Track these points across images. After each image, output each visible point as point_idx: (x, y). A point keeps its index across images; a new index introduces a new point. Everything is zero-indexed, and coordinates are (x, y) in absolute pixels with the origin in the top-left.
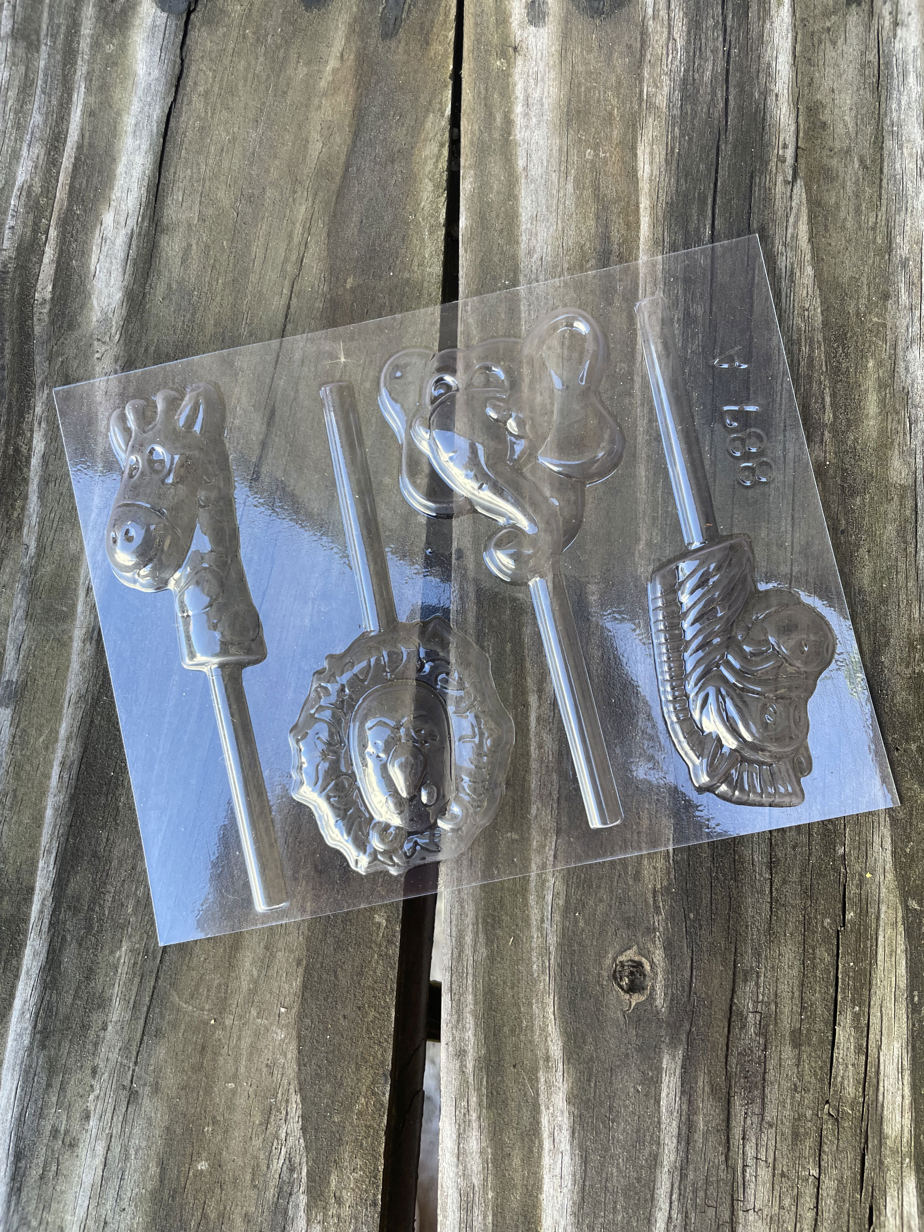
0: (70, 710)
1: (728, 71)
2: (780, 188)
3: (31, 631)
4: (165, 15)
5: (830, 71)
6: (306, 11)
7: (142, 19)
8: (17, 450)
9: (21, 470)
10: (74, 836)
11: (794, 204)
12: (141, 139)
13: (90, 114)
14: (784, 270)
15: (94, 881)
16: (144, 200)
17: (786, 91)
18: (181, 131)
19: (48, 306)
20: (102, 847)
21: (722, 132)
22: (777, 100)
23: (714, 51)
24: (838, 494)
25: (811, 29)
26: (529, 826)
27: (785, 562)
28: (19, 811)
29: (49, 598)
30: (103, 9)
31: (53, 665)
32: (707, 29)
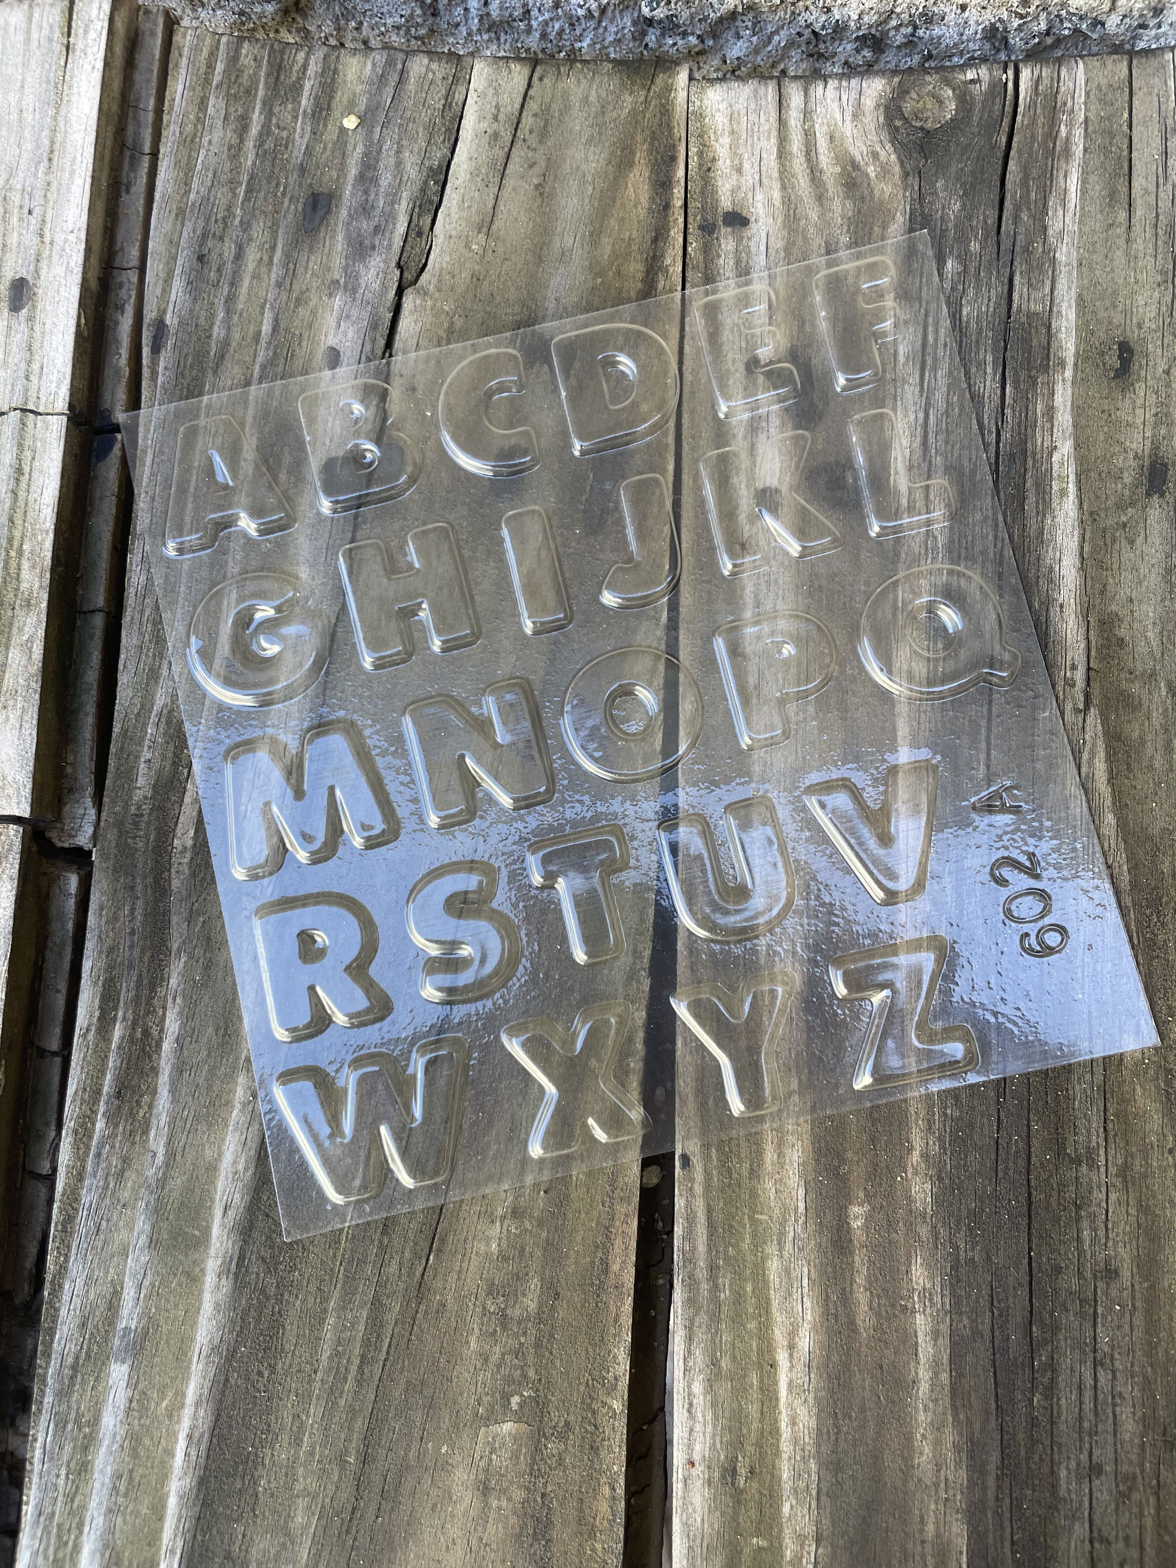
0: (200, 1366)
2: (1069, 716)
3: (156, 1261)
5: (1127, 576)
6: (497, 499)
8: (146, 1033)
9: (150, 1057)
10: (204, 1531)
11: (1087, 737)
12: (304, 654)
17: (1072, 600)
19: (188, 855)
20: (237, 1545)
22: (1062, 611)
23: (983, 551)
24: (1161, 1102)
25: (1102, 525)
26: (781, 1530)
27: (1099, 1187)
28: (136, 1499)
29: (178, 1219)
30: (257, 500)
31: (181, 1307)
32: (974, 524)
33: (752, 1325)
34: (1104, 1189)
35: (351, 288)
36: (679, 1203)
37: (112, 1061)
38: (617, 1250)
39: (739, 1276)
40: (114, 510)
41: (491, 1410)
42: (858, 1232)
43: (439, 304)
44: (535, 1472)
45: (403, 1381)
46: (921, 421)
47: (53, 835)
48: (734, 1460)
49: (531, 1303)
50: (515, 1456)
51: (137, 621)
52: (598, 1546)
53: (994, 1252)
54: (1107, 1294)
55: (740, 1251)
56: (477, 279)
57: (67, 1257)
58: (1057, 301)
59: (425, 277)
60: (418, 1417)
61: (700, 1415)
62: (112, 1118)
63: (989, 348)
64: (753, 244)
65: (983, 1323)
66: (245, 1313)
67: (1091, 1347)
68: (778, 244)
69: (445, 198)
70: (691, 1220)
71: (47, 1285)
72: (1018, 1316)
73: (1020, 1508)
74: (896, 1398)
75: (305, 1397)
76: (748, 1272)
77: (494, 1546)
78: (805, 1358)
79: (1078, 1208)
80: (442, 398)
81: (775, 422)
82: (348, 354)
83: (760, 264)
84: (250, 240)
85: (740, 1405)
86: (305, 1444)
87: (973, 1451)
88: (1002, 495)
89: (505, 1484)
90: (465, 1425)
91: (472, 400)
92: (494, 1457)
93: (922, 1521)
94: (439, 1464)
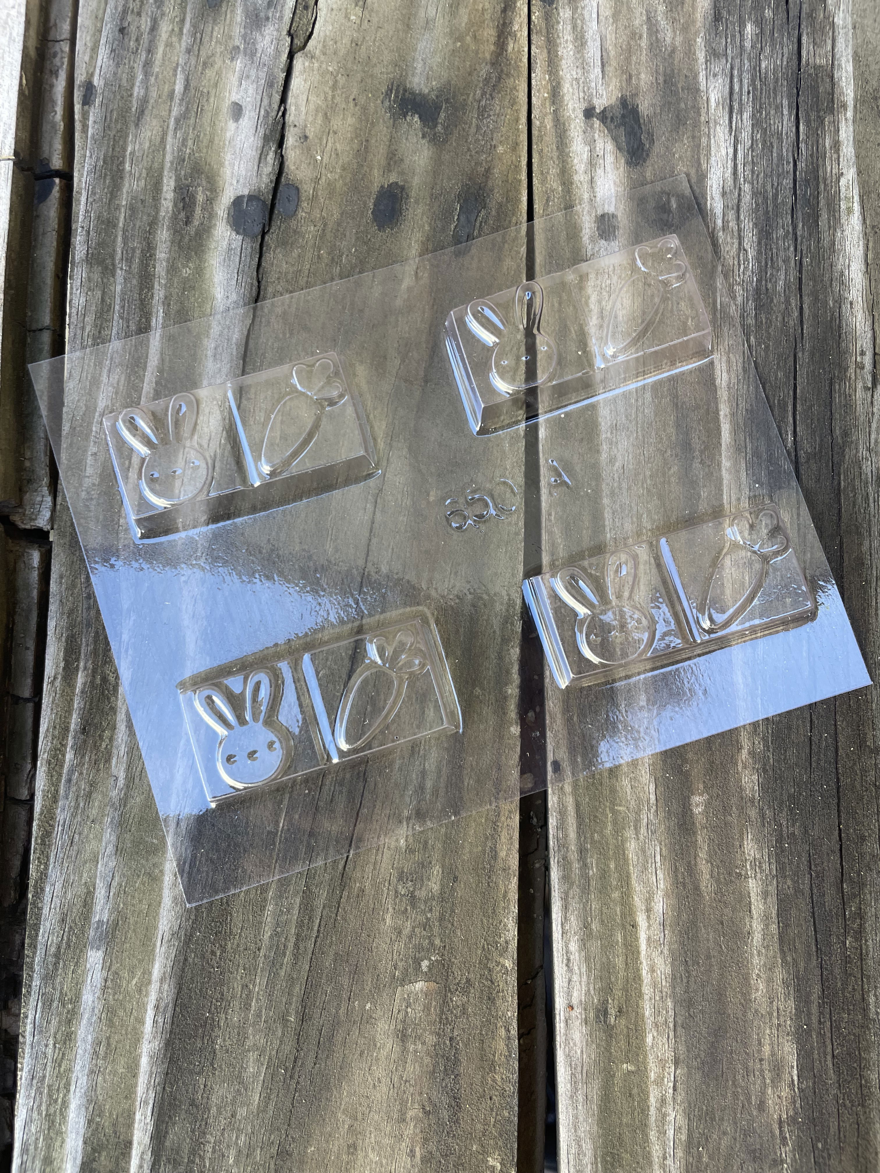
0: (163, 948)
1: (800, 279)
2: (860, 394)
3: (122, 866)
4: (240, 238)
6: (379, 230)
7: (218, 242)
8: (104, 679)
9: (109, 699)
10: (171, 1084)
11: (875, 410)
12: (221, 361)
13: (169, 339)
14: (870, 476)
15: (193, 1131)
17: (860, 299)
20: (200, 1094)
21: (798, 340)
22: (851, 308)
23: (786, 261)
26: (645, 1057)
28: (114, 1060)
29: (139, 830)
30: (177, 233)
31: (144, 902)
32: (777, 239)
33: (616, 895)
35: (251, 53)
36: (552, 801)
37: (77, 703)
38: (503, 840)
39: (603, 856)
40: (55, 244)
41: (405, 973)
42: (700, 817)
43: (324, 66)
44: (443, 1020)
45: (332, 953)
46: (731, 155)
47: (16, 519)
48: (605, 1003)
49: (435, 886)
50: (427, 1008)
51: (79, 336)
52: (498, 1077)
53: (810, 826)
55: (603, 836)
56: (356, 44)
57: (47, 865)
58: (837, 56)
59: (311, 43)
60: (345, 981)
61: (576, 968)
62: (80, 750)
63: (785, 94)
64: (586, 13)
65: (804, 884)
68: (606, 12)
70: (562, 813)
71: (31, 889)
72: (832, 876)
73: (838, 1028)
74: (735, 947)
75: (251, 971)
76: (611, 853)
77: (412, 1082)
78: (660, 918)
79: (877, 788)
80: (330, 144)
81: (610, 159)
82: (249, 107)
83: (592, 29)
84: (163, 14)
85: (608, 958)
86: (253, 1008)
87: (799, 985)
88: (800, 214)
89: (419, 1032)
90: (385, 986)
91: (356, 146)
92: (409, 1010)
93: (760, 1043)
94: (364, 1018)
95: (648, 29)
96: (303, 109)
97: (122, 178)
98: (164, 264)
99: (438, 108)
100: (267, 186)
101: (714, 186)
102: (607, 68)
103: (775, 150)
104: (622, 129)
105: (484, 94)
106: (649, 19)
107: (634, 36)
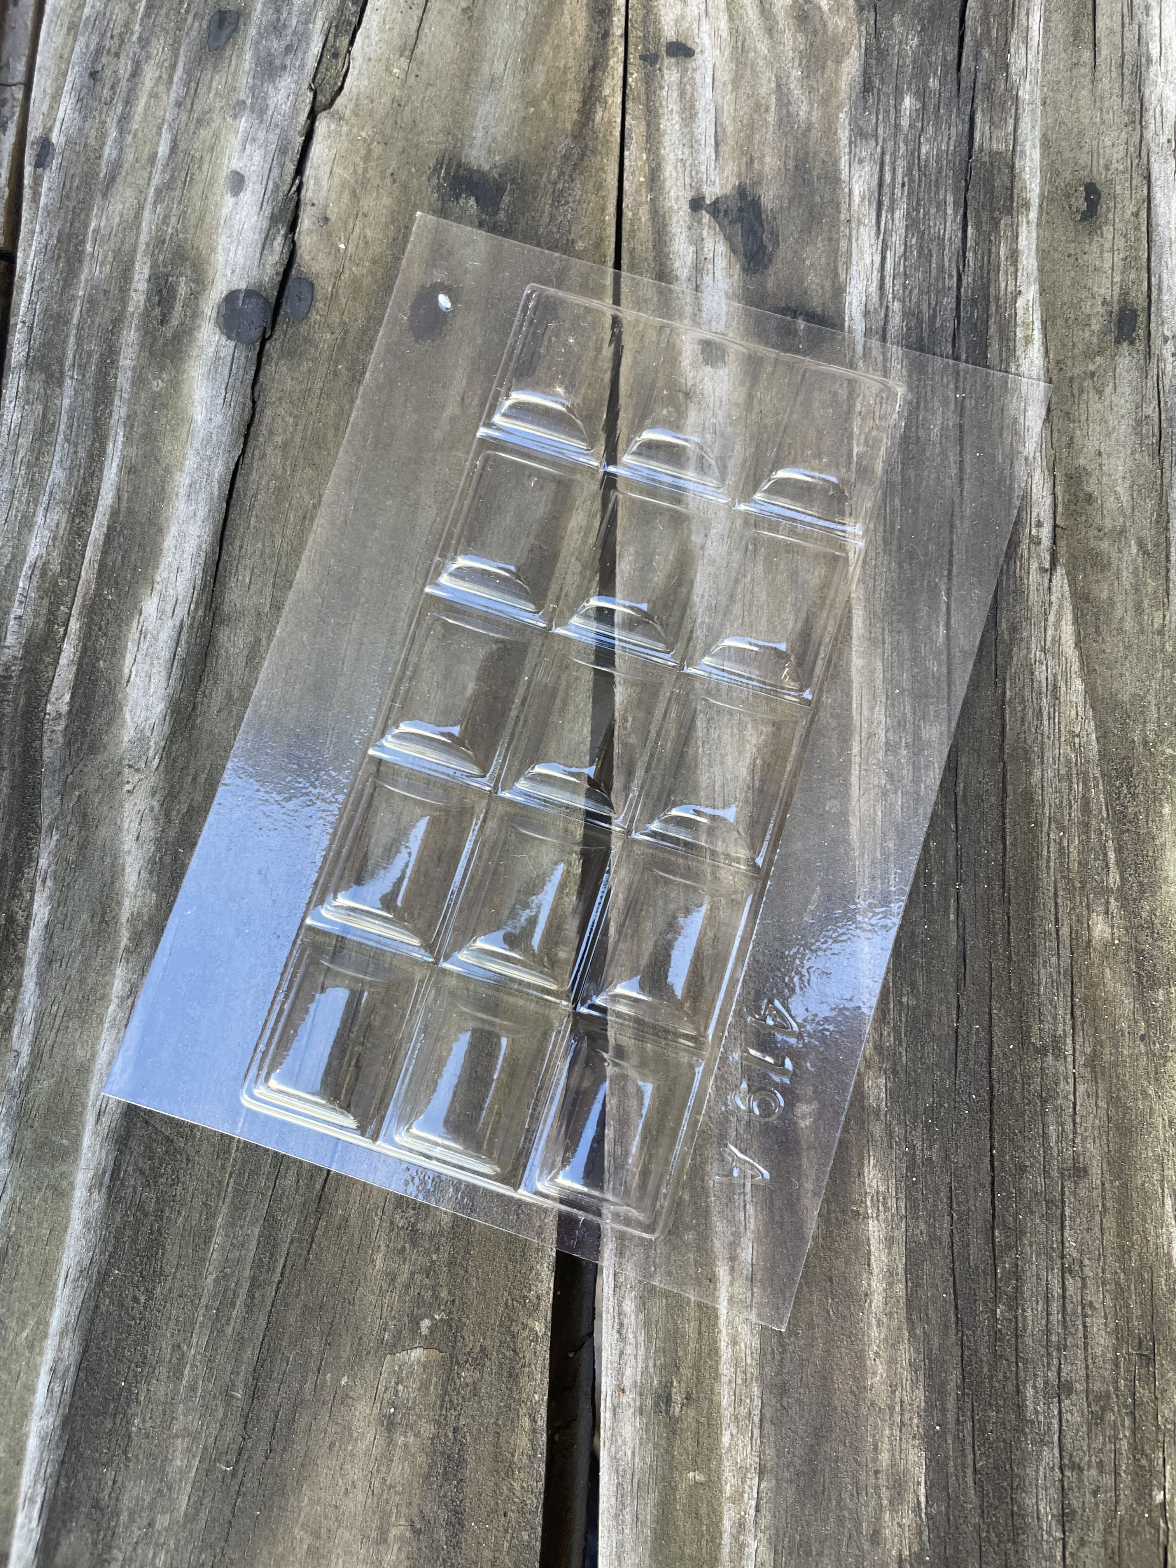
0: (67, 1291)
1: (962, 427)
2: (1034, 577)
3: (17, 1174)
4: (232, 344)
5: (1095, 428)
6: (417, 341)
7: (202, 347)
8: (11, 919)
9: (15, 945)
10: (68, 1477)
11: (1053, 598)
12: (197, 503)
13: (130, 470)
14: (1044, 683)
15: (94, 1544)
16: (199, 582)
17: (1038, 454)
18: (250, 493)
19: (63, 723)
20: (107, 1492)
21: (956, 504)
22: (1026, 465)
23: (945, 402)
24: (1133, 986)
25: (1069, 375)
26: (720, 1462)
27: (1066, 1078)
29: (43, 1126)
30: (148, 334)
31: (45, 1225)
32: (933, 373)
33: (689, 1236)
34: (1071, 1081)
35: (260, 110)
36: (610, 1105)
41: (398, 1336)
42: (806, 1132)
43: (355, 130)
44: (446, 1403)
45: (299, 1305)
46: (877, 265)
48: (668, 1385)
50: (424, 1386)
51: (9, 463)
52: (517, 1485)
53: (953, 1150)
54: (1075, 1194)
56: (398, 104)
58: (1020, 140)
59: (340, 101)
61: (631, 1336)
63: (949, 188)
64: (698, 76)
65: (941, 1229)
66: (120, 1231)
67: (1058, 1253)
68: (724, 76)
69: (365, 19)
70: (623, 1123)
72: (980, 1220)
73: (983, 1431)
74: (846, 1312)
75: (187, 1325)
77: (399, 1488)
78: (747, 1271)
79: (1044, 1101)
80: (357, 230)
81: (721, 263)
82: (254, 178)
83: (705, 96)
84: (148, 57)
85: (675, 1324)
86: (186, 1378)
87: (931, 1369)
88: (963, 342)
89: (413, 1418)
90: (368, 1353)
91: (391, 234)
92: (400, 1387)
93: (876, 1449)
94: (338, 1397)
95: (778, 100)
96: (324, 183)
97: (80, 261)
98: (129, 373)
99: (500, 190)
100: (271, 279)
101: (855, 303)
102: (723, 148)
103: (934, 260)
104: (738, 226)
105: (561, 174)
106: (778, 86)
107: (759, 108)
